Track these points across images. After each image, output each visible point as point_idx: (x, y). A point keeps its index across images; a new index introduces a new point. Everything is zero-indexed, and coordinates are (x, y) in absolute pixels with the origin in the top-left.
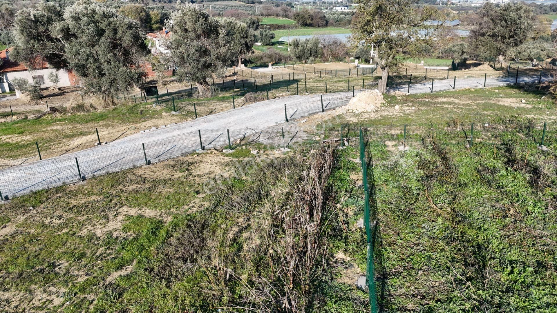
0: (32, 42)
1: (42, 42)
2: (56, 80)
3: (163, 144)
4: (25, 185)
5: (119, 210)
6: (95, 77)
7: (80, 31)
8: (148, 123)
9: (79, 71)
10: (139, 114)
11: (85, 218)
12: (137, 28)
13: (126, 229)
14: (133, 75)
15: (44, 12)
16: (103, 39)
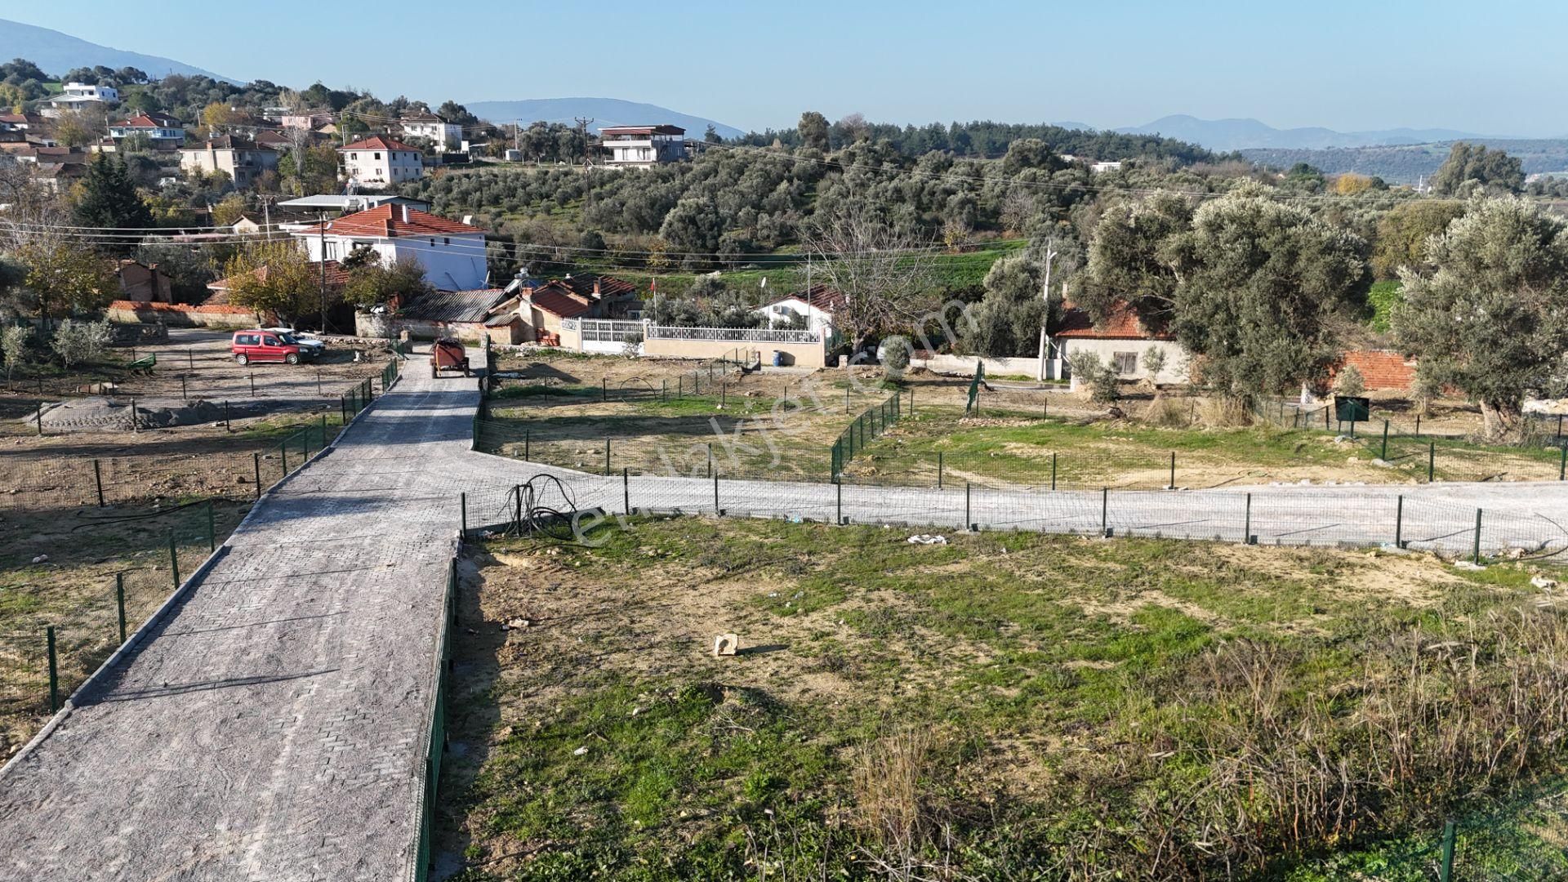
0: (1117, 271)
1: (1134, 273)
2: (1157, 364)
3: (1310, 515)
5: (1143, 593)
6: (1218, 355)
7: (1214, 253)
8: (1299, 472)
9: (1187, 338)
10: (1291, 452)
12: (1347, 252)
14: (1304, 359)
15: (1157, 213)
16: (1259, 273)
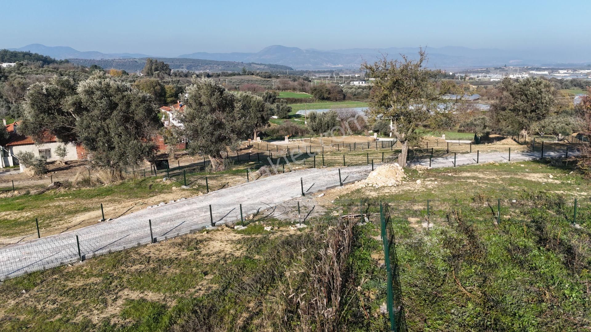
0: (42, 115)
1: (52, 116)
2: (63, 153)
3: (171, 220)
4: (20, 265)
5: (120, 294)
6: (104, 151)
7: (93, 104)
8: (156, 199)
9: (87, 145)
10: (148, 189)
11: (80, 302)
12: (150, 102)
13: (125, 314)
14: (144, 148)
15: (57, 86)
16: (115, 113)
